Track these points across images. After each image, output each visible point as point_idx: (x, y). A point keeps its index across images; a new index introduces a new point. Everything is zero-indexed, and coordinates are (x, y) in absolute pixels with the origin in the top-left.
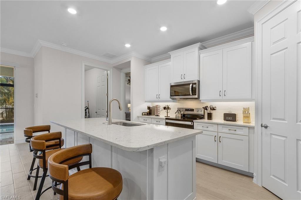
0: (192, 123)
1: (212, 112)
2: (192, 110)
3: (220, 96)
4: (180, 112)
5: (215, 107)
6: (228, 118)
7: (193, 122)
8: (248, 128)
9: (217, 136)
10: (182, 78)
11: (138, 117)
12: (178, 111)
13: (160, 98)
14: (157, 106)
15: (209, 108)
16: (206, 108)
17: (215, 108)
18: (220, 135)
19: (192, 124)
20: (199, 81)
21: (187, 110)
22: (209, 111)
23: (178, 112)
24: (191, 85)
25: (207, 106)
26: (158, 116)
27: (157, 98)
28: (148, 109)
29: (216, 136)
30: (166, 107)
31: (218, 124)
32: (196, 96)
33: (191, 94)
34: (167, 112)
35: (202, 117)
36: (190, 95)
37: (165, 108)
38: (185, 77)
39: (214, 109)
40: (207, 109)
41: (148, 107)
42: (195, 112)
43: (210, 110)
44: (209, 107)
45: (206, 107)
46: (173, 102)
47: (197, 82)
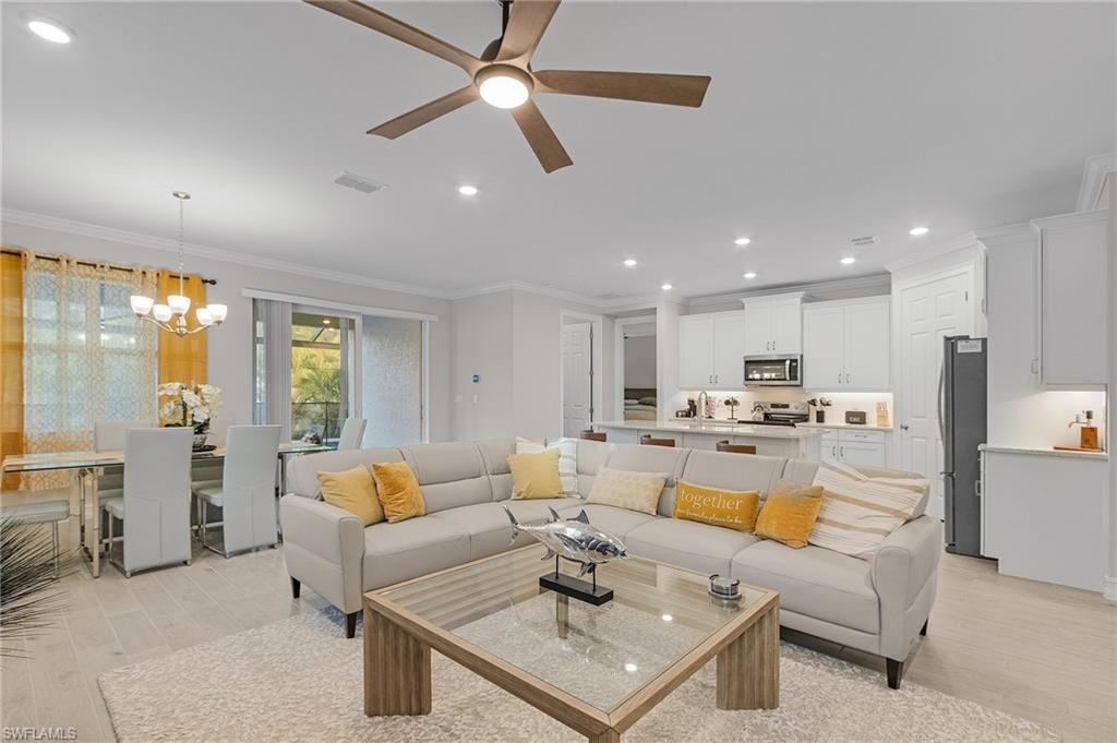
1: (825, 409)
2: (786, 406)
3: (840, 382)
5: (829, 401)
6: (853, 419)
8: (884, 432)
10: (770, 347)
12: (757, 409)
13: (717, 383)
14: (708, 397)
15: (819, 403)
16: (813, 402)
18: (841, 444)
20: (802, 356)
21: (775, 406)
22: (819, 407)
23: (759, 410)
24: (788, 362)
25: (816, 400)
26: (710, 418)
27: (711, 383)
28: (687, 404)
30: (731, 400)
31: (836, 429)
32: (798, 382)
33: (787, 378)
34: (732, 411)
35: (804, 418)
36: (786, 380)
37: (727, 403)
38: (775, 347)
39: (828, 404)
40: (816, 404)
41: (688, 401)
42: (792, 410)
43: (820, 405)
44: (818, 401)
45: (813, 400)
46: (746, 391)
47: (799, 358)
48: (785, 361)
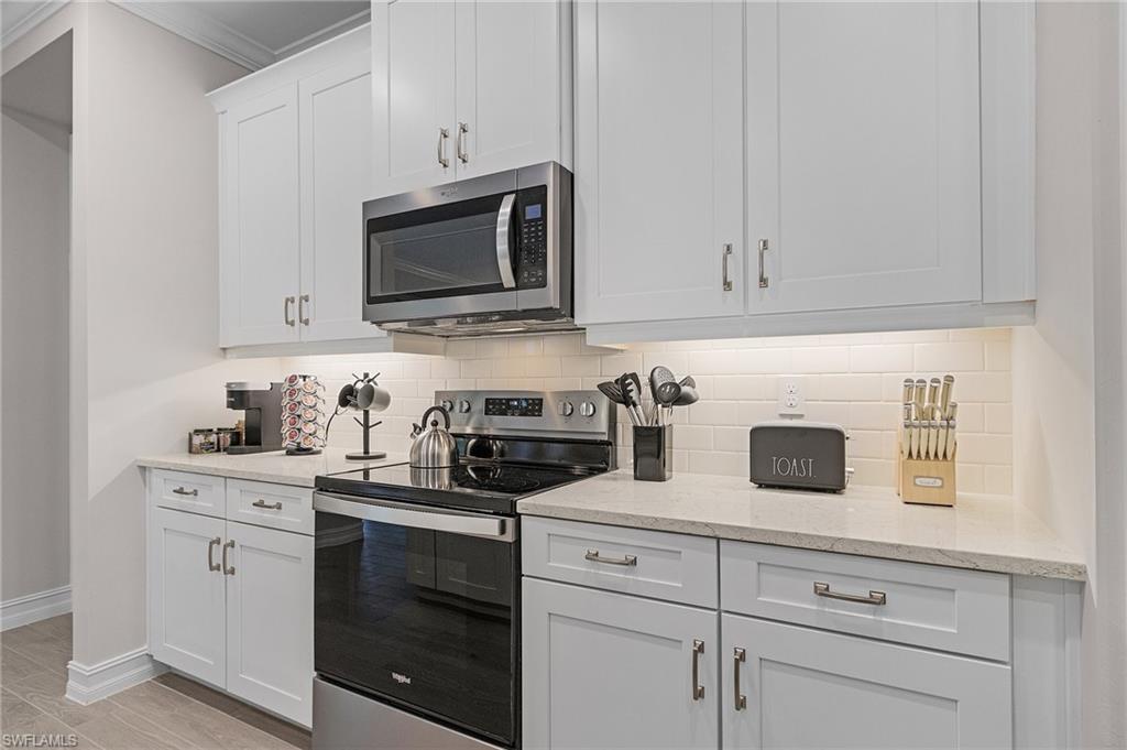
0: (510, 522)
1: (671, 417)
2: (533, 406)
3: (727, 285)
4: (441, 426)
5: (688, 381)
6: (784, 466)
7: (518, 517)
8: (1007, 578)
9: (711, 649)
10: (450, 155)
11: (143, 469)
12: (431, 419)
13: (307, 322)
14: (292, 379)
15: (647, 391)
16: (620, 392)
17: (685, 389)
18: (737, 634)
19: (503, 531)
21: (498, 405)
22: (645, 409)
23: (435, 424)
24: (505, 210)
25: (634, 376)
26: (300, 451)
27: (292, 324)
28: (231, 405)
29: (701, 649)
30: (360, 386)
31: (718, 539)
32: (550, 296)
33: (507, 278)
34: (366, 427)
35: (591, 457)
36: (500, 288)
37: (347, 397)
38: (468, 150)
39: (680, 399)
40: (634, 395)
41: (231, 393)
42: (552, 423)
43: (651, 402)
44: (644, 380)
45: (622, 381)
46: (396, 349)
47: (550, 180)
48: (490, 204)
